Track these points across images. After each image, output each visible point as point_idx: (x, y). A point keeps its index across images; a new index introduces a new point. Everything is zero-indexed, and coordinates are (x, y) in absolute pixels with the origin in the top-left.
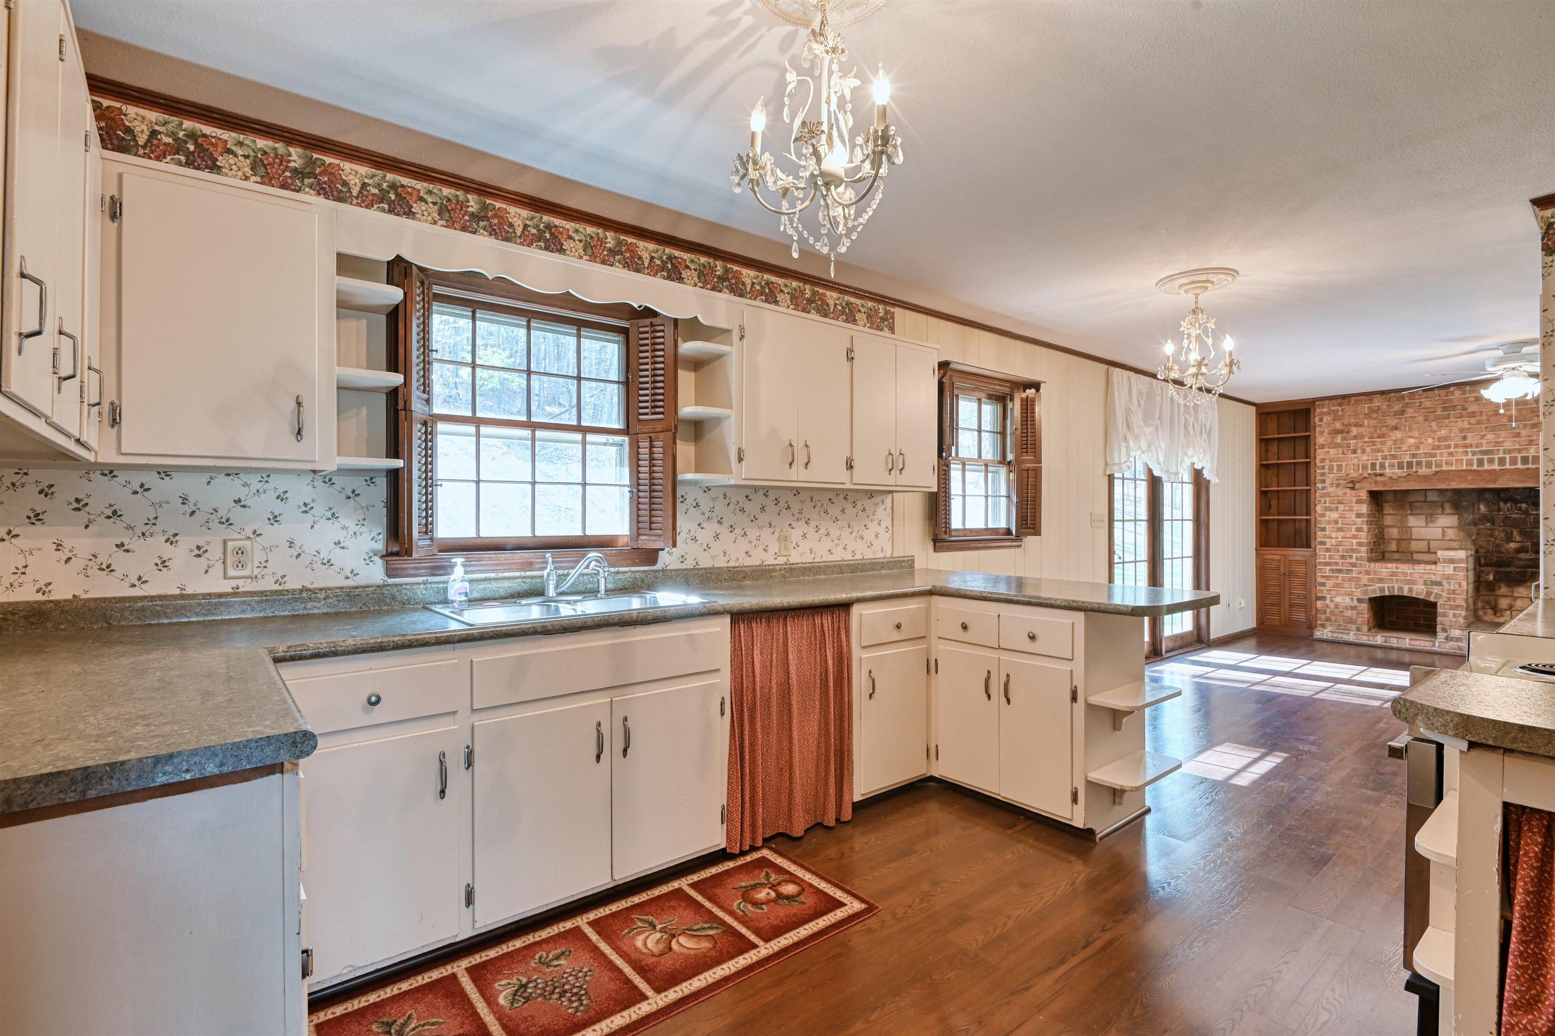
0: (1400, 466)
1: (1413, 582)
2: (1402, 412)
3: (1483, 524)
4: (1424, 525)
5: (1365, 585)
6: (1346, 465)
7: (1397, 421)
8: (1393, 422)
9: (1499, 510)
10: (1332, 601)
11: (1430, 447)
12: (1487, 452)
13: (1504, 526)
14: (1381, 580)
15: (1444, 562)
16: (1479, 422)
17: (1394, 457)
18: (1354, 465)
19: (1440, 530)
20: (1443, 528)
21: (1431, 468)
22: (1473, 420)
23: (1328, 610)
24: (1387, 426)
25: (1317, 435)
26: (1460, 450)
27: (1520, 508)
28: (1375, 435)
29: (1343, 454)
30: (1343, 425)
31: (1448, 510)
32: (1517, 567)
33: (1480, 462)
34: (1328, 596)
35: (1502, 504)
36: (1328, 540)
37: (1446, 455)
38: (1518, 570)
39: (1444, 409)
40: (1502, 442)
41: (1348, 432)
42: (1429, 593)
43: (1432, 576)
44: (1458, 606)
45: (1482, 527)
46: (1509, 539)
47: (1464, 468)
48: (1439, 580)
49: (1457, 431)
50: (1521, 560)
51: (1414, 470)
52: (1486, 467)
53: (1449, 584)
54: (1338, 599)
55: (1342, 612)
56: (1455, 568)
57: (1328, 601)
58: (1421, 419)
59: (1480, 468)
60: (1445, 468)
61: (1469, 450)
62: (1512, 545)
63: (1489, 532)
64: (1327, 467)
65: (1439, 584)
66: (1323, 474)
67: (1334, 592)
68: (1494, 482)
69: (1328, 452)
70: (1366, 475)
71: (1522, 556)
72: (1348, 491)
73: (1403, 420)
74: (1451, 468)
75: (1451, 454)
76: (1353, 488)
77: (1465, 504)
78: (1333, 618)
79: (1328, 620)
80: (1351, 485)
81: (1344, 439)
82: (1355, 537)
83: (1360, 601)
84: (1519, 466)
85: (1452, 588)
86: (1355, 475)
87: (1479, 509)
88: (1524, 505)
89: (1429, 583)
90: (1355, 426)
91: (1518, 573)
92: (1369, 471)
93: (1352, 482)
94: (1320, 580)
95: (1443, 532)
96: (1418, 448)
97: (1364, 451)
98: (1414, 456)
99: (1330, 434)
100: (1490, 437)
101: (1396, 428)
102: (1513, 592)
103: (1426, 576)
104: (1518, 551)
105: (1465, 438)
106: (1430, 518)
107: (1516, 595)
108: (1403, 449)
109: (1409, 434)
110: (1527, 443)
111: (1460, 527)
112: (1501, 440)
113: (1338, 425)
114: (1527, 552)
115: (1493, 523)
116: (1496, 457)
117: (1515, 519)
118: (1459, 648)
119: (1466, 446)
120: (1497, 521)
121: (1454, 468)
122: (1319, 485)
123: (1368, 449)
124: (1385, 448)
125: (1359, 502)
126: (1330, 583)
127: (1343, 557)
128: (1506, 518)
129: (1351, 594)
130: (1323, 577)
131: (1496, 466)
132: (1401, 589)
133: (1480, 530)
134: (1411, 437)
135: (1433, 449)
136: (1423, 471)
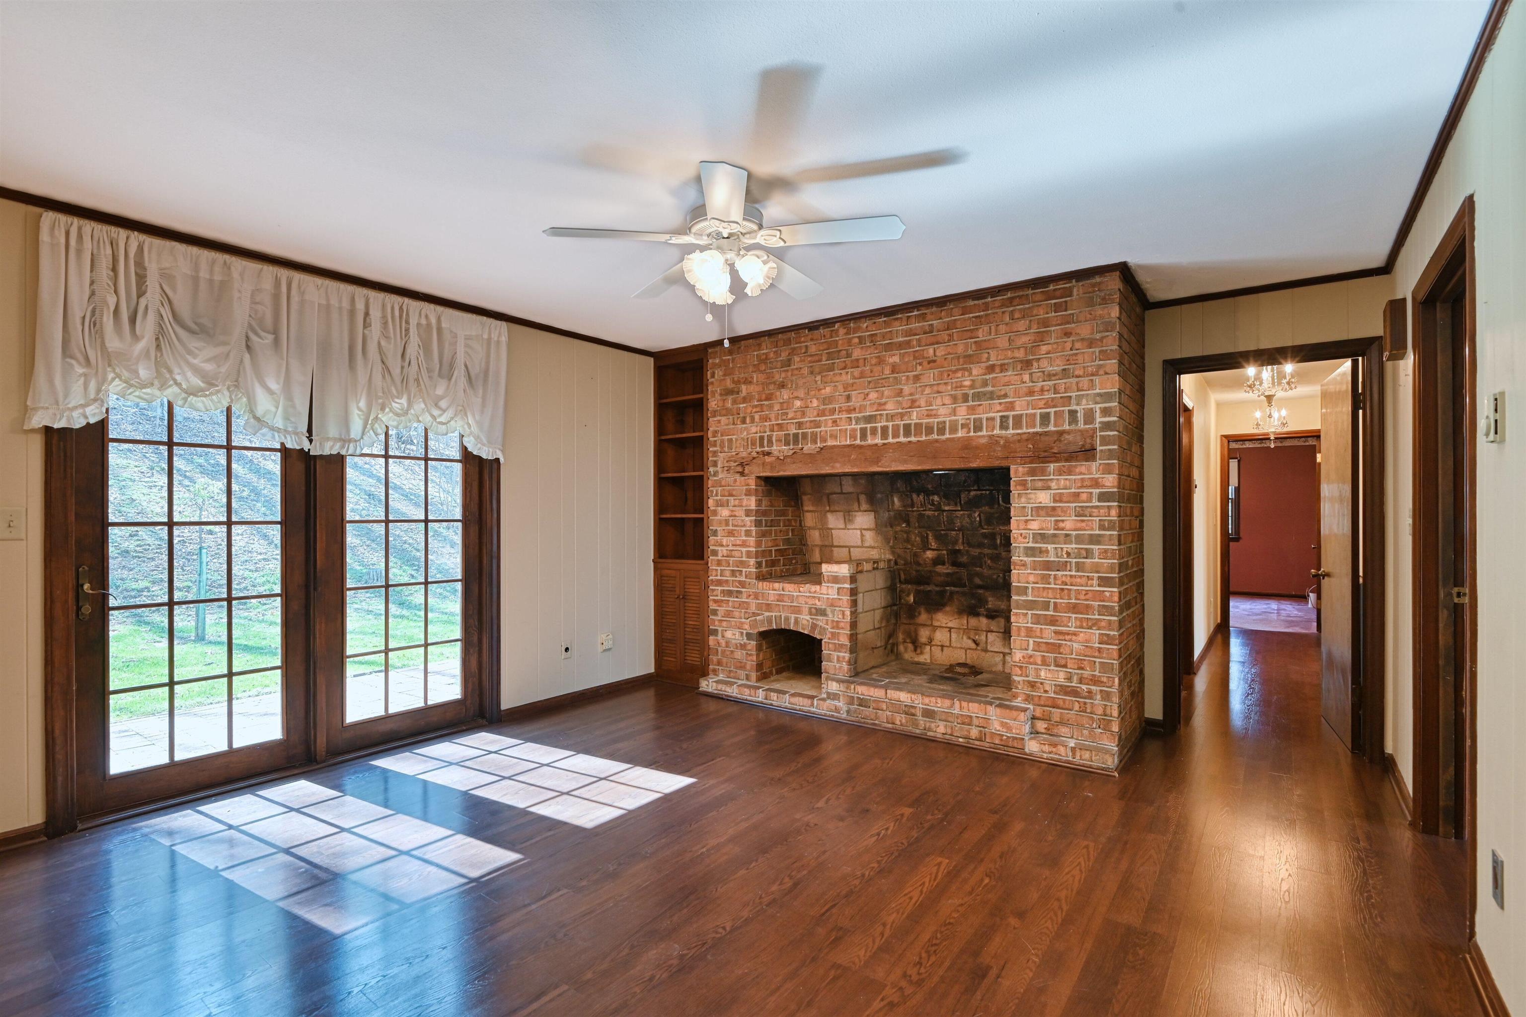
0: (787, 443)
1: (797, 610)
2: (788, 363)
3: (899, 525)
4: (842, 526)
5: (754, 614)
6: (736, 440)
7: (783, 375)
8: (779, 377)
9: (912, 505)
10: (723, 636)
11: (815, 413)
12: (870, 419)
13: (920, 527)
14: (769, 607)
15: (829, 582)
16: (862, 376)
17: (780, 427)
18: (743, 439)
19: (859, 532)
20: (861, 530)
21: (816, 443)
22: (856, 372)
23: (720, 649)
24: (774, 383)
25: (709, 397)
26: (844, 416)
27: (933, 500)
28: (764, 397)
29: (734, 424)
30: (734, 382)
31: (864, 506)
32: (936, 586)
33: (864, 436)
34: (720, 629)
35: (914, 496)
36: (720, 548)
37: (830, 423)
38: (938, 589)
39: (830, 356)
40: (885, 404)
41: (738, 393)
42: (814, 626)
43: (817, 601)
44: (841, 646)
45: (898, 528)
46: (926, 547)
47: (848, 443)
48: (823, 607)
49: (840, 388)
50: (939, 574)
51: (800, 446)
52: (870, 441)
53: (833, 612)
54: (729, 634)
55: (732, 652)
56: (839, 589)
57: (720, 637)
58: (805, 371)
59: (863, 443)
60: (830, 443)
61: (853, 416)
62: (929, 554)
63: (905, 536)
64: (718, 443)
65: (822, 612)
66: (715, 452)
67: (724, 624)
68: (877, 461)
69: (719, 421)
70: (754, 454)
71: (940, 569)
72: (738, 476)
73: (790, 373)
74: (835, 443)
75: (835, 422)
76: (742, 474)
77: (879, 496)
78: (724, 660)
79: (719, 663)
80: (740, 469)
81: (735, 402)
82: (744, 544)
83: (749, 636)
84: (902, 439)
85: (836, 619)
86: (744, 454)
87: (893, 502)
88: (936, 498)
89: (814, 611)
90: (744, 383)
91: (937, 592)
92: (758, 449)
93: (742, 464)
94: (713, 606)
95: (862, 535)
96: (803, 414)
97: (753, 420)
98: (800, 425)
99: (721, 395)
100: (873, 395)
101: (782, 386)
102: (932, 619)
103: (811, 602)
104: (937, 561)
105: (848, 398)
106: (848, 518)
107: (936, 624)
108: (790, 416)
109: (795, 394)
110: (909, 404)
111: (878, 528)
112: (884, 400)
113: (729, 384)
114: (944, 564)
115: (908, 523)
116: (879, 425)
117: (928, 517)
118: (837, 710)
119: (850, 410)
120: (913, 520)
121: (838, 443)
122: (711, 469)
123: (757, 417)
124: (773, 416)
125: (748, 493)
126: (722, 610)
127: (733, 573)
128: (921, 516)
129: (740, 627)
130: (715, 601)
131: (878, 441)
132: (787, 619)
133: (896, 532)
134: (797, 398)
135: (818, 415)
136: (809, 448)
